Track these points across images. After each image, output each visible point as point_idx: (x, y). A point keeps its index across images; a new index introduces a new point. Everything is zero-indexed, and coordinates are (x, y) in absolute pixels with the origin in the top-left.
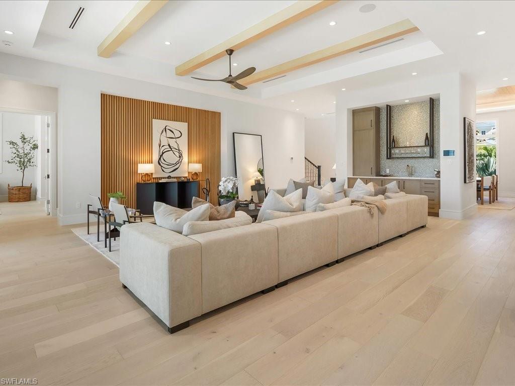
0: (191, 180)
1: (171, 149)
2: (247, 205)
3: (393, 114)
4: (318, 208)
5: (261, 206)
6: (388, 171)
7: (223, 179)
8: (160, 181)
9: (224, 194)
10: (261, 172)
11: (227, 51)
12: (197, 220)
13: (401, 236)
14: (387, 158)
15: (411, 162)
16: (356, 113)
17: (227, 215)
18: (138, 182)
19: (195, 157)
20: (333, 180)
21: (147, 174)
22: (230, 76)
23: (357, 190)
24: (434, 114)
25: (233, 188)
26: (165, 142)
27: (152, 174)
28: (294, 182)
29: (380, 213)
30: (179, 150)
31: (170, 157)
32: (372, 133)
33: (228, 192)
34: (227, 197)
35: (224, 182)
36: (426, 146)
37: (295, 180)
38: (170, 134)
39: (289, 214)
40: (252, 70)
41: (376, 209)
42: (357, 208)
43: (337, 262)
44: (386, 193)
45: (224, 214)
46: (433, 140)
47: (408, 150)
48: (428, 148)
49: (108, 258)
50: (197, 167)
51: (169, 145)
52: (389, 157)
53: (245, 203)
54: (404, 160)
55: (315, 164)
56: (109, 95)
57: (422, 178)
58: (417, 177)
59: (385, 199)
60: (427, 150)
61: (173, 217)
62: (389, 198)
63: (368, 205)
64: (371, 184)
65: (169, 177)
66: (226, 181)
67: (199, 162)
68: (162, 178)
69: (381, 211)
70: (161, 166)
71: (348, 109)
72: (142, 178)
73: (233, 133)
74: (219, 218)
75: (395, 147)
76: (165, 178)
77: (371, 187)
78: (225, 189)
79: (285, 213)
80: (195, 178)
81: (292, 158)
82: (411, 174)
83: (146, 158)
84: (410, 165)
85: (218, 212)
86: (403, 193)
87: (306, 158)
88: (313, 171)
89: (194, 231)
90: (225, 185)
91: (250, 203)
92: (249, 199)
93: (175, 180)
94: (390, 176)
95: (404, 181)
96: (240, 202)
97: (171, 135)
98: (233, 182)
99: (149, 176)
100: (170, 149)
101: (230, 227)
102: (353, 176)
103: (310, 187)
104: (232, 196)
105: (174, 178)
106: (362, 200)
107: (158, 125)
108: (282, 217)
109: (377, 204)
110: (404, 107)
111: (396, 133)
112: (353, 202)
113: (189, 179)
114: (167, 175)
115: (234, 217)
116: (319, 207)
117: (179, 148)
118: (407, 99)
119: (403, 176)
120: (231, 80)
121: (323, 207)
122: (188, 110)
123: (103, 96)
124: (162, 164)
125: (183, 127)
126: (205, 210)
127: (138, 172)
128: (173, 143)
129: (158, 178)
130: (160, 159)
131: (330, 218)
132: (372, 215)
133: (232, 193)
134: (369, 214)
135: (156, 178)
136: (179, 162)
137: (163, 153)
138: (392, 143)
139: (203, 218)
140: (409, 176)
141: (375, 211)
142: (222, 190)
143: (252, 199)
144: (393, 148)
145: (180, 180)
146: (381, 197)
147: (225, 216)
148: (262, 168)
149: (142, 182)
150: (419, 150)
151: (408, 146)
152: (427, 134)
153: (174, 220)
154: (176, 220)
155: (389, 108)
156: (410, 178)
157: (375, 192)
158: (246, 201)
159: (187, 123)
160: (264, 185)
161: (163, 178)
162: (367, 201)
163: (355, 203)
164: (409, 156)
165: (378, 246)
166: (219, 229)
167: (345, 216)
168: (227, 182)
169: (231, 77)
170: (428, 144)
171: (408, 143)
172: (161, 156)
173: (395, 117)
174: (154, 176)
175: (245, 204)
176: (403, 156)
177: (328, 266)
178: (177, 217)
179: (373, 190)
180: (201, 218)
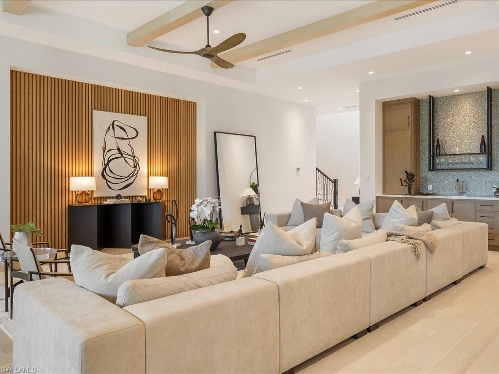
0: (152, 200)
1: (122, 154)
2: (233, 239)
3: (437, 108)
4: (339, 247)
5: (255, 241)
6: (430, 187)
7: (197, 201)
8: (105, 203)
9: (199, 223)
10: (255, 188)
11: (203, 9)
12: (143, 277)
13: (455, 283)
14: (430, 170)
15: (461, 176)
16: (387, 107)
17: (197, 263)
18: (70, 204)
19: (158, 167)
20: (356, 200)
21: (84, 192)
22: (208, 46)
23: (394, 218)
24: (493, 110)
25: (211, 215)
26: (112, 144)
27: (92, 192)
28: (302, 204)
29: (428, 253)
30: (134, 157)
31: (120, 167)
32: (409, 134)
33: (205, 220)
34: (202, 227)
35: (198, 206)
36: (481, 153)
37: (303, 202)
38: (119, 133)
39: (296, 259)
40: (240, 37)
41: (423, 246)
42: (396, 245)
43: (369, 330)
44: (433, 221)
45: (192, 262)
46: (491, 144)
47: (457, 159)
48: (485, 156)
49: (6, 331)
50: (161, 182)
51: (118, 149)
52: (433, 168)
53: (230, 235)
54: (452, 173)
55: (330, 177)
56: (25, 73)
57: (477, 198)
58: (469, 196)
59: (433, 230)
60: (483, 159)
61: (102, 272)
62: (438, 228)
63: (411, 241)
64: (412, 208)
65: (119, 197)
66: (201, 204)
67: (164, 175)
68: (107, 198)
69: (430, 248)
70: (107, 180)
71: (377, 101)
72: (76, 197)
73: (215, 133)
74: (183, 269)
75: (439, 155)
76: (113, 198)
77: (412, 212)
78: (199, 217)
79: (290, 257)
80: (158, 197)
81: (298, 169)
82: (462, 193)
83: (84, 168)
84: (460, 179)
85: (182, 259)
86: (454, 220)
87: (317, 169)
88: (327, 186)
89: (136, 297)
90: (200, 210)
91: (238, 236)
92: (237, 230)
93: (127, 201)
94: (433, 194)
95: (453, 202)
96: (223, 234)
97: (122, 134)
98: (212, 205)
99: (88, 195)
100: (120, 155)
101: (200, 287)
102: (383, 194)
103: (326, 214)
104: (210, 226)
105: (127, 197)
106: (402, 233)
107: (101, 119)
108: (286, 265)
109: (423, 238)
110: (452, 99)
111: (440, 135)
112: (389, 235)
113: (149, 200)
114: (115, 194)
115: (208, 267)
116: (342, 245)
117: (133, 153)
118: (456, 88)
119: (450, 195)
120: (208, 53)
121: (347, 246)
122: (148, 98)
123: (14, 74)
124: (107, 177)
125: (140, 122)
126: (158, 259)
127: (71, 190)
128: (124, 146)
129: (101, 198)
130: (104, 169)
131: (359, 264)
132: (418, 256)
133: (211, 221)
134: (413, 255)
135: (98, 198)
136: (134, 174)
137: (109, 161)
138: (436, 149)
139: (153, 274)
140: (459, 194)
141: (422, 249)
142: (195, 217)
143: (240, 231)
144: (437, 155)
145: (135, 202)
146: (426, 226)
147: (194, 267)
148: (256, 183)
149: (77, 203)
150: (472, 159)
151: (458, 153)
152: (483, 137)
153: (104, 276)
154: (108, 276)
155: (432, 100)
156: (461, 198)
157: (419, 220)
158: (232, 232)
159: (146, 118)
160: (258, 207)
161: (110, 198)
162: (410, 234)
163: (392, 238)
164: (459, 167)
165: (424, 300)
166: (181, 290)
167: (380, 260)
168: (202, 206)
169: (209, 48)
170: (485, 151)
171: (457, 149)
172: (106, 166)
173: (439, 113)
174: (95, 195)
175: (232, 237)
176: (450, 166)
177: (355, 337)
178: (110, 271)
179: (416, 217)
180: (151, 273)
